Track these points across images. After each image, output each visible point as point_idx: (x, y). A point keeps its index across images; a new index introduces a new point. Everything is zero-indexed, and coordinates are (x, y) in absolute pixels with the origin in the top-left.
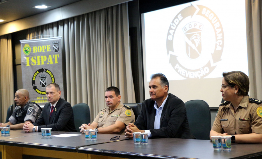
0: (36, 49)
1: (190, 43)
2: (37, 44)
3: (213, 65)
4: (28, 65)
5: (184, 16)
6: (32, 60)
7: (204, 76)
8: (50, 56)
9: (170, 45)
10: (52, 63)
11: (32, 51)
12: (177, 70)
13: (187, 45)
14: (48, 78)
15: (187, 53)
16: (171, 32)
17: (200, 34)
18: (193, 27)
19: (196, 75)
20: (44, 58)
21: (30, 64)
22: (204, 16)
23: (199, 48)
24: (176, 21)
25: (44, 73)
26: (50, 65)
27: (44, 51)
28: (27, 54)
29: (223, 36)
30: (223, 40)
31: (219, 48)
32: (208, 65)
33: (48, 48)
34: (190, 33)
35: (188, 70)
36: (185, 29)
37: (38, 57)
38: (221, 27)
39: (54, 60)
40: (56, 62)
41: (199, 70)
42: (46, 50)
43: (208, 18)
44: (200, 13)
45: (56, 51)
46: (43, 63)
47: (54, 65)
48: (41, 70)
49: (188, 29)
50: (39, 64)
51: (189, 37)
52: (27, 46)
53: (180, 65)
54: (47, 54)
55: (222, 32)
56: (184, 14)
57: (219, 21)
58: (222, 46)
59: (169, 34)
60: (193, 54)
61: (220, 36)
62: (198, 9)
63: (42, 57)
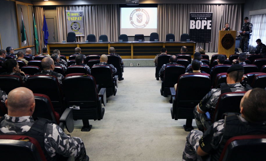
0: (72, 14)
1: (138, 19)
2: (73, 13)
3: (145, 25)
4: (69, 20)
5: (137, 11)
6: (71, 18)
7: (142, 28)
8: (78, 17)
9: (131, 18)
10: (79, 20)
11: (71, 15)
12: (133, 26)
13: (137, 19)
14: (78, 25)
15: (137, 21)
16: (132, 15)
17: (142, 17)
18: (140, 14)
19: (140, 27)
20: (76, 18)
21: (70, 20)
22: (143, 12)
23: (142, 20)
24: (134, 12)
25: (76, 23)
26: (78, 21)
27: (76, 15)
28: (69, 16)
29: (149, 18)
30: (149, 19)
31: (148, 21)
32: (144, 25)
33: (78, 14)
34: (138, 16)
35: (137, 26)
36: (137, 14)
37: (74, 17)
38: (148, 16)
39: (80, 19)
40: (81, 20)
41: (141, 26)
42: (77, 15)
43: (145, 13)
44: (142, 11)
45: (81, 16)
46: (75, 20)
47: (80, 21)
48: (75, 22)
49: (138, 15)
50: (74, 20)
51: (138, 17)
52: (69, 13)
53: (135, 24)
54: (77, 17)
55: (149, 17)
56: (137, 10)
57: (148, 14)
58: (149, 20)
59: (131, 15)
60: (139, 22)
61: (148, 18)
62: (142, 10)
63: (75, 17)
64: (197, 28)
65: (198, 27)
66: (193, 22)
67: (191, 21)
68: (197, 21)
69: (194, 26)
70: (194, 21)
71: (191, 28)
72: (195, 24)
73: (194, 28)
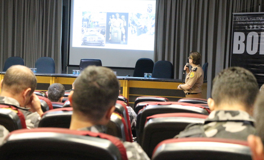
64: (250, 52)
65: (252, 50)
66: (240, 37)
67: (237, 35)
68: (250, 35)
69: (242, 46)
70: (242, 35)
71: (236, 51)
72: (245, 42)
73: (241, 51)
